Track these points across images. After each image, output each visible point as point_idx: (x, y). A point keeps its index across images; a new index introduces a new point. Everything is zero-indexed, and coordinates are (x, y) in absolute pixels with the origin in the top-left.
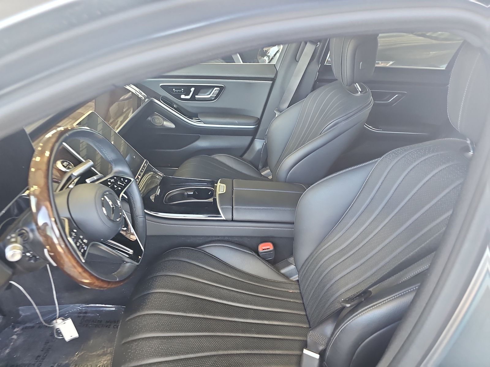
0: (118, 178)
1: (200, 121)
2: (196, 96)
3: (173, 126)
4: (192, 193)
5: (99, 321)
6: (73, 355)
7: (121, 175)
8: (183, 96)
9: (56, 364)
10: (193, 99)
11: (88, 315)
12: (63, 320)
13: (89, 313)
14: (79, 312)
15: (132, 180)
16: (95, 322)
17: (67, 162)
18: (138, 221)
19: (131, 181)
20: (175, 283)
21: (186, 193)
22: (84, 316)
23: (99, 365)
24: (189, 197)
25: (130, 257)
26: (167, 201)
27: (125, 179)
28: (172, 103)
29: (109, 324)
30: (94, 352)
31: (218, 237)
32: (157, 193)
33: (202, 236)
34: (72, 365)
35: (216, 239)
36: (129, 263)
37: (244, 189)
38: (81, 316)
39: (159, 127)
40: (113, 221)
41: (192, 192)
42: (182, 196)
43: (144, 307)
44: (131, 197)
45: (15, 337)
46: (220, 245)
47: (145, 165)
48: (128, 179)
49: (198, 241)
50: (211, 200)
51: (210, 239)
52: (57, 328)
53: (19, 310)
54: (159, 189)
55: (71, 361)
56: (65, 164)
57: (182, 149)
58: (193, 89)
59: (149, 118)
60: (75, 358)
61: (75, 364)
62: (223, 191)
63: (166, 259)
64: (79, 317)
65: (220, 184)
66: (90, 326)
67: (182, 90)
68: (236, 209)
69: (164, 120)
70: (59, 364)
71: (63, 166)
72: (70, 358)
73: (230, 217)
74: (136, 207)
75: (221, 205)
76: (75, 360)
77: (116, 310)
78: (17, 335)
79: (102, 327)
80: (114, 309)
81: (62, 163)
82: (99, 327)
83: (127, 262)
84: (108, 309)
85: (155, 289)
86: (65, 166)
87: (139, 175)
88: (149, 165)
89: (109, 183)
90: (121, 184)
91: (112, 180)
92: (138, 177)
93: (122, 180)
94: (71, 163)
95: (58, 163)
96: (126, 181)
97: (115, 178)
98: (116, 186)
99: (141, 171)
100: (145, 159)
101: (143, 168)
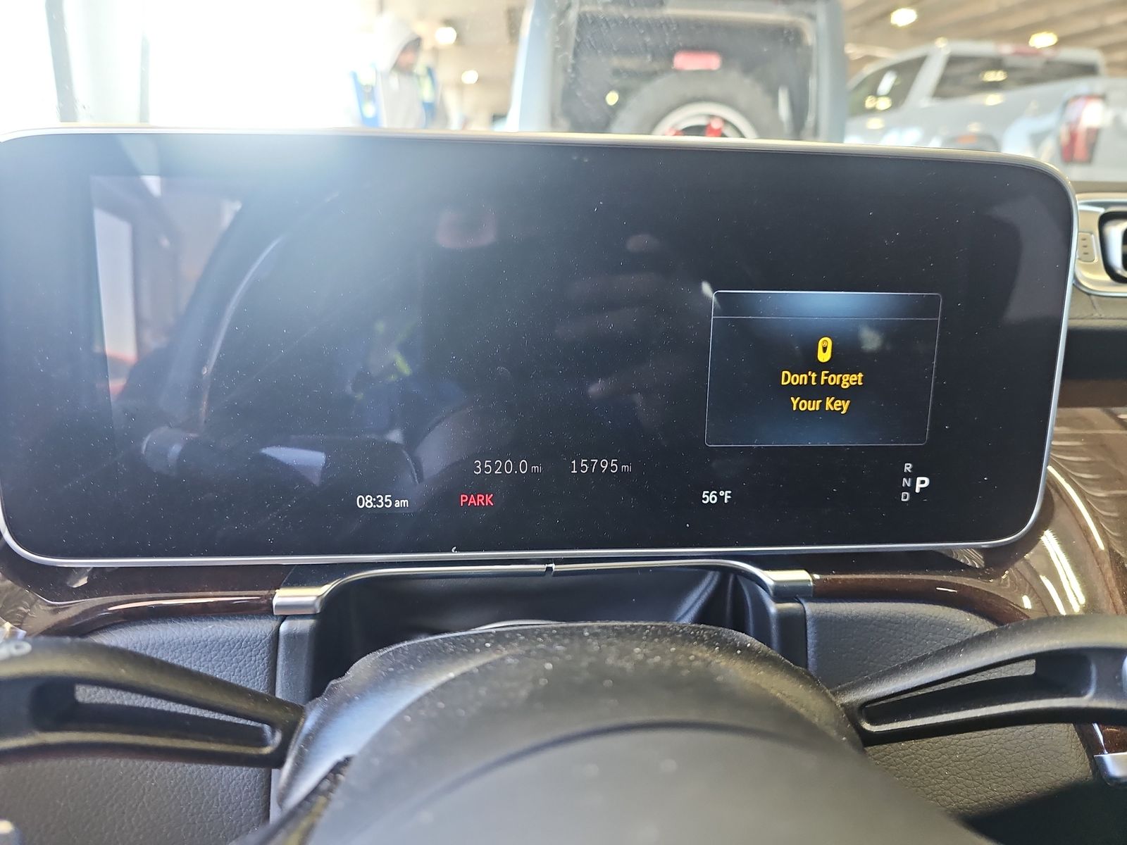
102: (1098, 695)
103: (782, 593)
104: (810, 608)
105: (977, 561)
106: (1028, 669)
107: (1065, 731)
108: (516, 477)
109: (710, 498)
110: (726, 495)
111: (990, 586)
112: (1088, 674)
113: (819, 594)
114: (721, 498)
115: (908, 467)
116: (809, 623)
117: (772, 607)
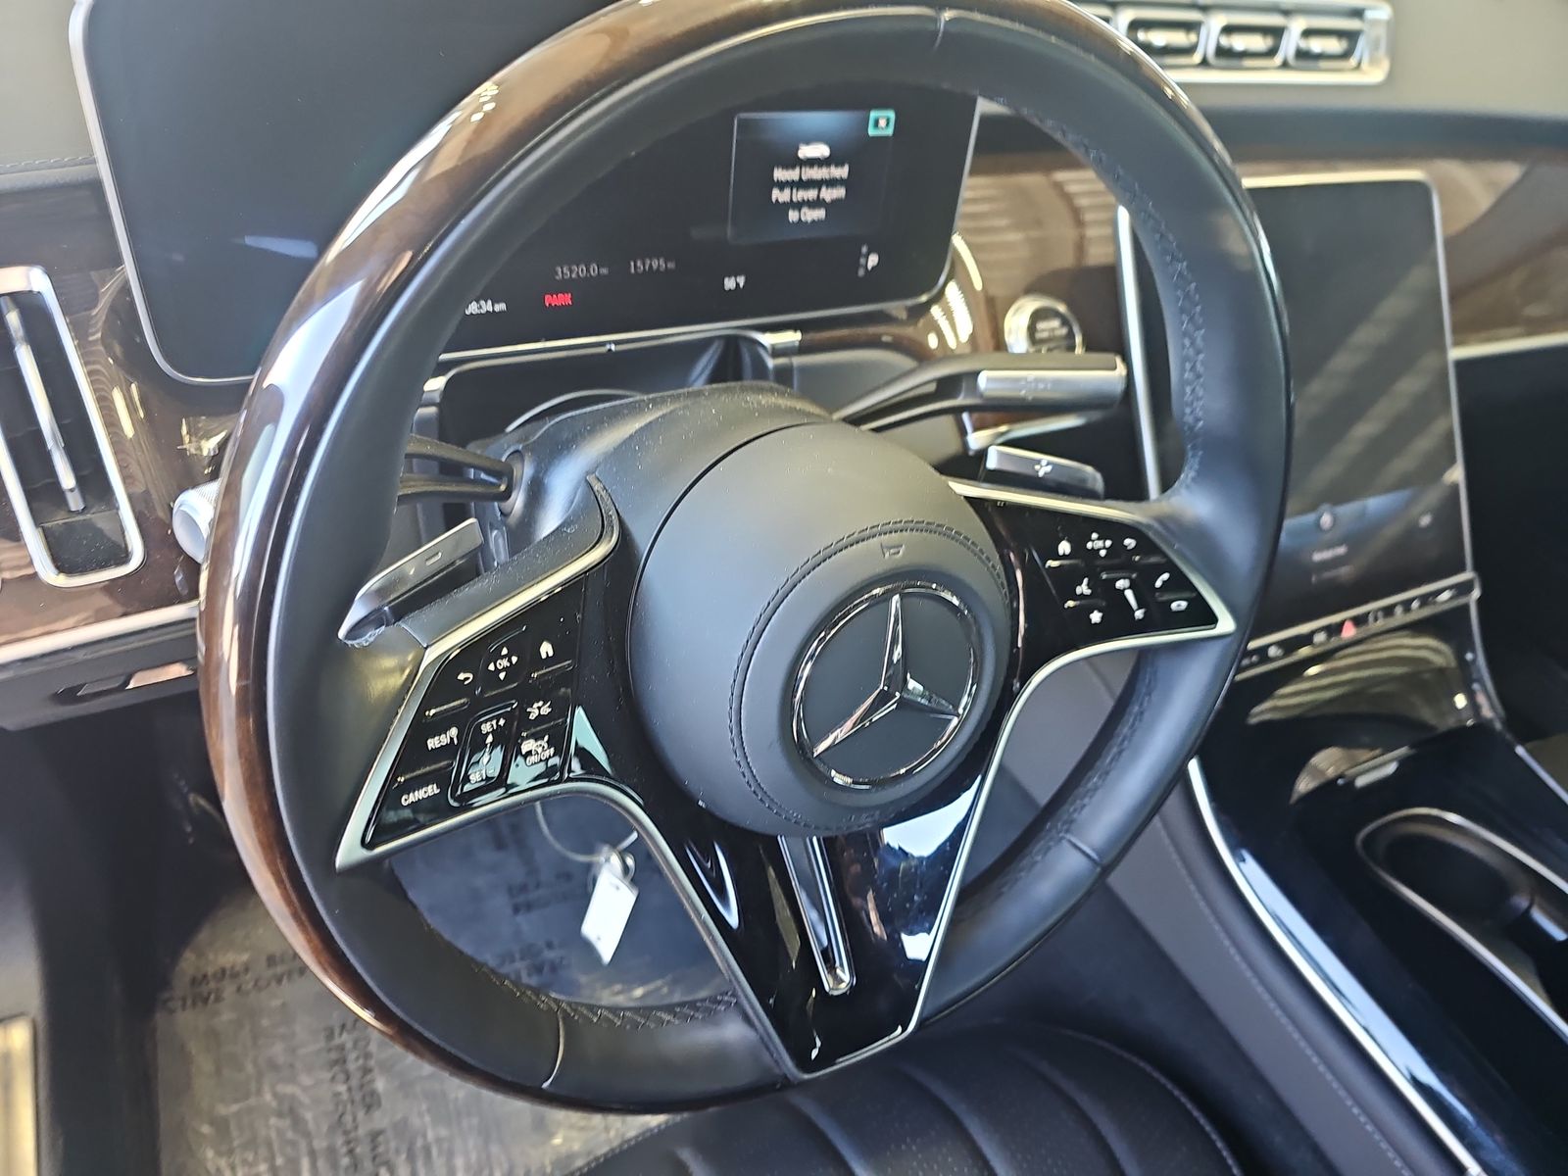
15: (1226, 624)
17: (1066, 325)
18: (1050, 854)
19: (1212, 624)
21: (1521, 907)
27: (1180, 584)
32: (1362, 772)
44: (1136, 708)
47: (1446, 596)
48: (1197, 599)
54: (1394, 766)
56: (1050, 327)
71: (1032, 330)
74: (1113, 774)
81: (1041, 316)
86: (1039, 336)
87: (1359, 621)
88: (1466, 608)
89: (1064, 547)
90: (1129, 595)
91: (1100, 544)
92: (1339, 626)
93: (1158, 584)
94: (1078, 339)
95: (1028, 306)
96: (1174, 606)
97: (1130, 543)
98: (1083, 589)
99: (1388, 611)
100: (1477, 568)
101: (1415, 604)
102: (965, 397)
103: (777, 352)
104: (797, 361)
105: (903, 315)
106: (932, 388)
107: (947, 421)
108: (589, 279)
109: (730, 284)
110: (741, 280)
111: (909, 331)
112: (961, 386)
113: (803, 349)
114: (737, 284)
115: (864, 250)
116: (795, 372)
117: (771, 363)
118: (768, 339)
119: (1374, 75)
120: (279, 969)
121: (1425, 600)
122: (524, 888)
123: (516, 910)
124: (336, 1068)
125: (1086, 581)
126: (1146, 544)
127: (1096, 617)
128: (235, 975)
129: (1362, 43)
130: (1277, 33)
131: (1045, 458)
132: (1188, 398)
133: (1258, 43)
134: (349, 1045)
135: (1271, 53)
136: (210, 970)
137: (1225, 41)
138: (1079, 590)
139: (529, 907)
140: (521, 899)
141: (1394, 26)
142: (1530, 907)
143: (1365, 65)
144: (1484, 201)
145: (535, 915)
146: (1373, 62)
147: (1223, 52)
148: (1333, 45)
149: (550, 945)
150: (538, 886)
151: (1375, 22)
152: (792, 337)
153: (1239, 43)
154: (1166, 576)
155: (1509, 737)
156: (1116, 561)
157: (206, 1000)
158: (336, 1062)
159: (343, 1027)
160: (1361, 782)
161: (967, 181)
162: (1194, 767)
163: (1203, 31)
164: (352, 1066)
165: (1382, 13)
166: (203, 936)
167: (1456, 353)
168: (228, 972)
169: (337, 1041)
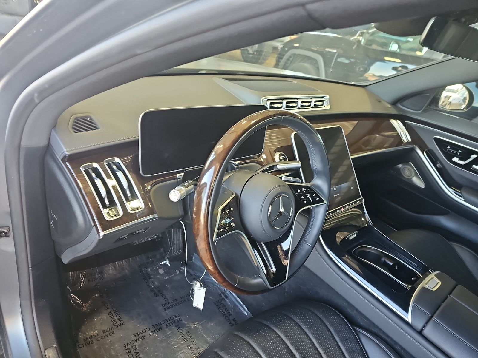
0: (311, 191)
1: (460, 194)
2: (474, 166)
3: (422, 185)
4: (391, 264)
5: (229, 312)
6: (193, 322)
7: (316, 190)
8: (456, 159)
9: (180, 317)
10: (467, 167)
11: (226, 300)
12: (201, 285)
13: (229, 299)
14: (223, 292)
15: (325, 202)
16: (226, 312)
17: (285, 156)
18: (303, 247)
19: (323, 202)
20: (300, 342)
21: (383, 259)
22: (223, 299)
23: (200, 350)
24: (385, 265)
25: (268, 274)
26: (357, 252)
27: (317, 196)
28: (436, 161)
29: (233, 323)
30: (206, 335)
31: (388, 337)
32: (350, 236)
33: (368, 319)
34: (187, 329)
35: (384, 337)
36: (262, 279)
37: (467, 307)
38: (222, 296)
39: (404, 179)
40: (271, 225)
41: (392, 262)
42: (377, 259)
43: (255, 336)
45: (178, 272)
46: (384, 348)
47: (358, 202)
48: (320, 198)
49: (359, 320)
50: (408, 287)
51: (376, 330)
52: (194, 289)
53: (193, 255)
54: (356, 235)
55: (188, 326)
56: (282, 157)
57: (417, 215)
58: (474, 156)
59: (400, 166)
60: (193, 326)
61: (189, 330)
62: (433, 288)
63: (312, 310)
64: (220, 295)
65: (435, 277)
66: (221, 311)
67: (460, 151)
68: (436, 323)
69: (416, 175)
70: (180, 320)
71: (279, 158)
72: (190, 322)
73: (419, 326)
74: (311, 231)
75: (416, 301)
76: (191, 327)
77: (247, 316)
78: (180, 271)
79: (227, 320)
80: (246, 314)
81: (280, 155)
82: (225, 318)
83: (261, 277)
84: (242, 309)
85: (278, 328)
86: (281, 159)
87: (344, 207)
88: (362, 204)
89: (299, 191)
90: (310, 198)
91: (304, 190)
92: (341, 208)
93: (314, 195)
94: (287, 159)
95: (278, 154)
96: (317, 199)
97: (308, 189)
98: (303, 197)
99: (349, 205)
100: (362, 197)
101: (353, 204)
102: (275, 169)
103: (236, 165)
105: (256, 157)
112: (274, 167)
113: (240, 164)
116: (239, 168)
117: (235, 167)
118: (235, 163)
119: (328, 107)
120: (107, 333)
121: (355, 203)
122: (166, 304)
123: (165, 309)
124: (129, 354)
125: (303, 196)
126: (311, 189)
127: (305, 202)
128: (95, 337)
129: (325, 102)
130: (310, 102)
131: (292, 178)
132: (314, 165)
133: (307, 104)
134: (131, 348)
135: (310, 106)
136: (88, 337)
137: (302, 104)
138: (302, 198)
139: (168, 308)
140: (166, 307)
141: (329, 99)
142: (385, 260)
143: (326, 106)
144: (351, 128)
145: (170, 310)
146: (327, 105)
147: (302, 106)
148: (320, 103)
149: (176, 316)
150: (169, 303)
151: (326, 99)
152: (238, 162)
153: (304, 104)
154: (315, 194)
155: (373, 226)
156: (307, 192)
157: (89, 344)
158: (128, 352)
159: (128, 344)
160: (350, 238)
161: (266, 131)
162: (320, 237)
163: (298, 103)
164: (133, 352)
165: (327, 97)
166: (83, 328)
167: (351, 157)
168: (93, 336)
169: (127, 348)
